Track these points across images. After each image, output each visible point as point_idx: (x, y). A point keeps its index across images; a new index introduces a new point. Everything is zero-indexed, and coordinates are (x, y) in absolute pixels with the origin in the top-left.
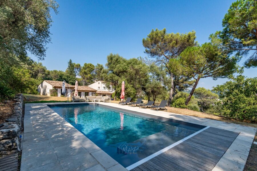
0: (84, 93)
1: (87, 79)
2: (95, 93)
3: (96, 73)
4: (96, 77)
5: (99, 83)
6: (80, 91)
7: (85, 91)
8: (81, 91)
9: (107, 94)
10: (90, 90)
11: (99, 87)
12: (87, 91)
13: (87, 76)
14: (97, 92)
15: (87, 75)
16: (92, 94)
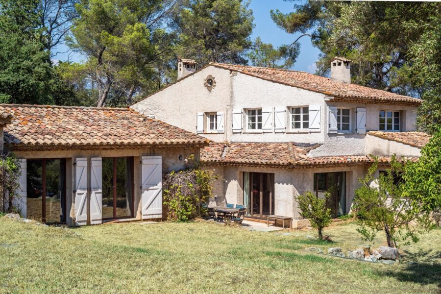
0: (97, 165)
1: (122, 61)
2: (187, 168)
3: (182, 25)
4: (179, 49)
5: (210, 82)
6: (60, 147)
7: (109, 147)
8: (67, 147)
9: (289, 167)
10: (149, 140)
11: (212, 116)
12: (122, 146)
13: (116, 39)
14: (206, 155)
15: (119, 35)
16: (165, 172)
